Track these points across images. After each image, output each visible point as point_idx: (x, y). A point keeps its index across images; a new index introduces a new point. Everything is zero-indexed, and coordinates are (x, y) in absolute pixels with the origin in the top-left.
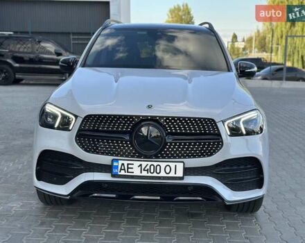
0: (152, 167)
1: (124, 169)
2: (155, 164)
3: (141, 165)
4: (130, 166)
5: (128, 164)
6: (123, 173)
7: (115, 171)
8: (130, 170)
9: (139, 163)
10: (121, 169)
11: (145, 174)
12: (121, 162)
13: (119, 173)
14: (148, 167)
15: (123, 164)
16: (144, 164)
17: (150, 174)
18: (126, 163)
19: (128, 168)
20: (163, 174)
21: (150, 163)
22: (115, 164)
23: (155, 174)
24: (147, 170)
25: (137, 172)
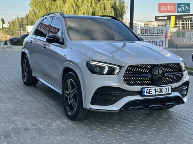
0: (160, 89)
1: (148, 92)
2: (161, 88)
3: (155, 89)
4: (150, 90)
5: (150, 89)
6: (147, 94)
7: (144, 93)
8: (151, 92)
9: (155, 88)
10: (147, 92)
11: (157, 93)
12: (147, 89)
13: (146, 95)
14: (158, 90)
15: (147, 90)
16: (157, 88)
17: (159, 94)
18: (149, 89)
19: (150, 91)
20: (164, 93)
21: (159, 88)
22: (144, 90)
23: (161, 93)
24: (158, 92)
25: (153, 93)
